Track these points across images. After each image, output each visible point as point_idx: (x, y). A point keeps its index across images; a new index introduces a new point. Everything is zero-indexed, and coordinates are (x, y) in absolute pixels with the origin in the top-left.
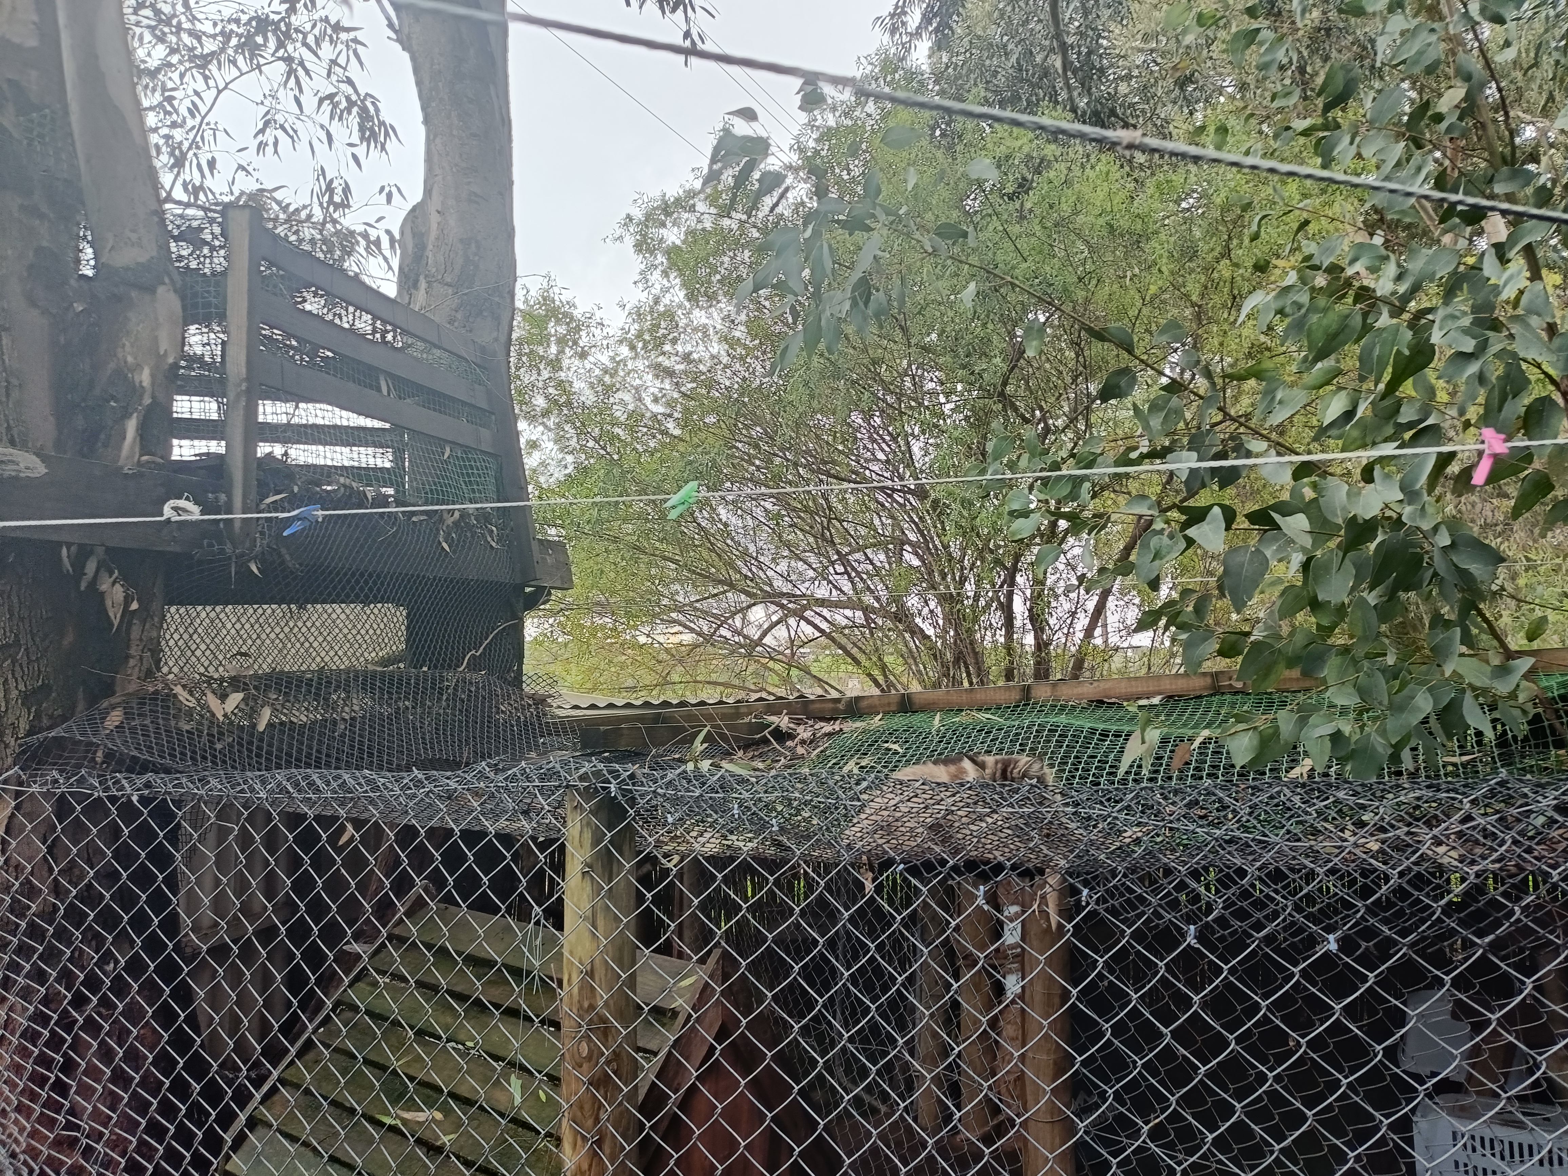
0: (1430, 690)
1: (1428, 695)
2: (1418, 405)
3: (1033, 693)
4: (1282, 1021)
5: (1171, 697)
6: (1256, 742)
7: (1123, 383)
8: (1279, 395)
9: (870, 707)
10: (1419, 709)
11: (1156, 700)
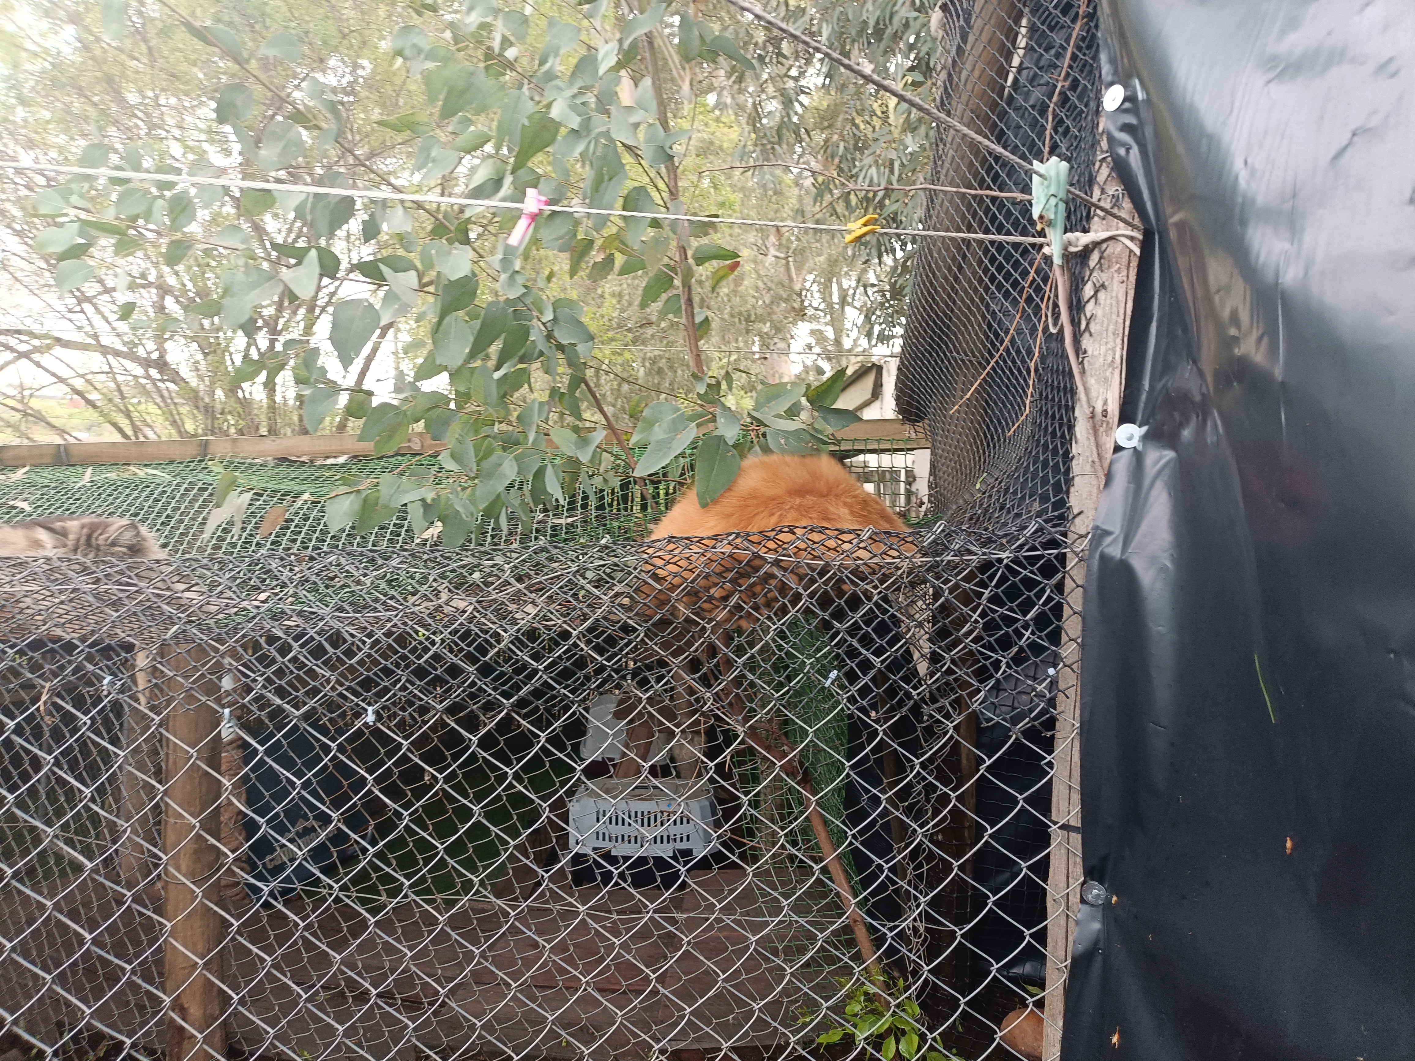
0: (517, 459)
1: (514, 463)
2: (554, 185)
3: (212, 449)
4: (421, 759)
5: (355, 457)
6: (357, 506)
7: (239, 102)
8: (434, 153)
9: (18, 458)
10: (504, 476)
11: (342, 460)
